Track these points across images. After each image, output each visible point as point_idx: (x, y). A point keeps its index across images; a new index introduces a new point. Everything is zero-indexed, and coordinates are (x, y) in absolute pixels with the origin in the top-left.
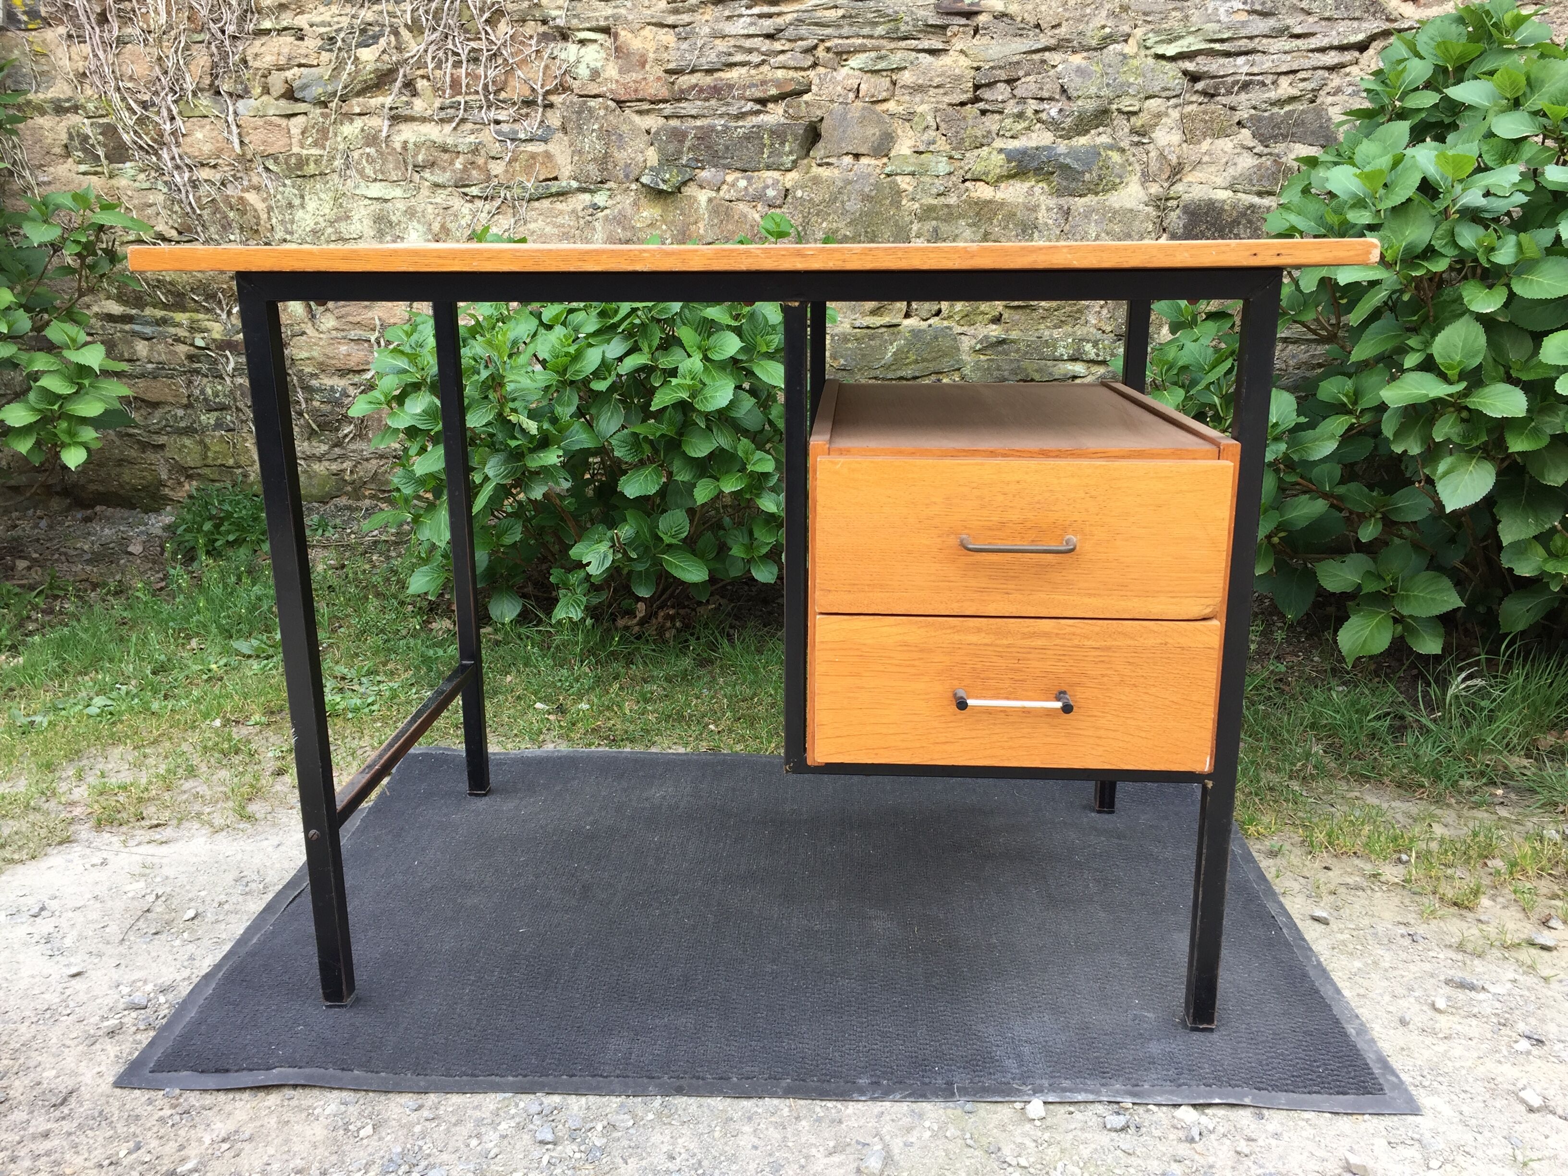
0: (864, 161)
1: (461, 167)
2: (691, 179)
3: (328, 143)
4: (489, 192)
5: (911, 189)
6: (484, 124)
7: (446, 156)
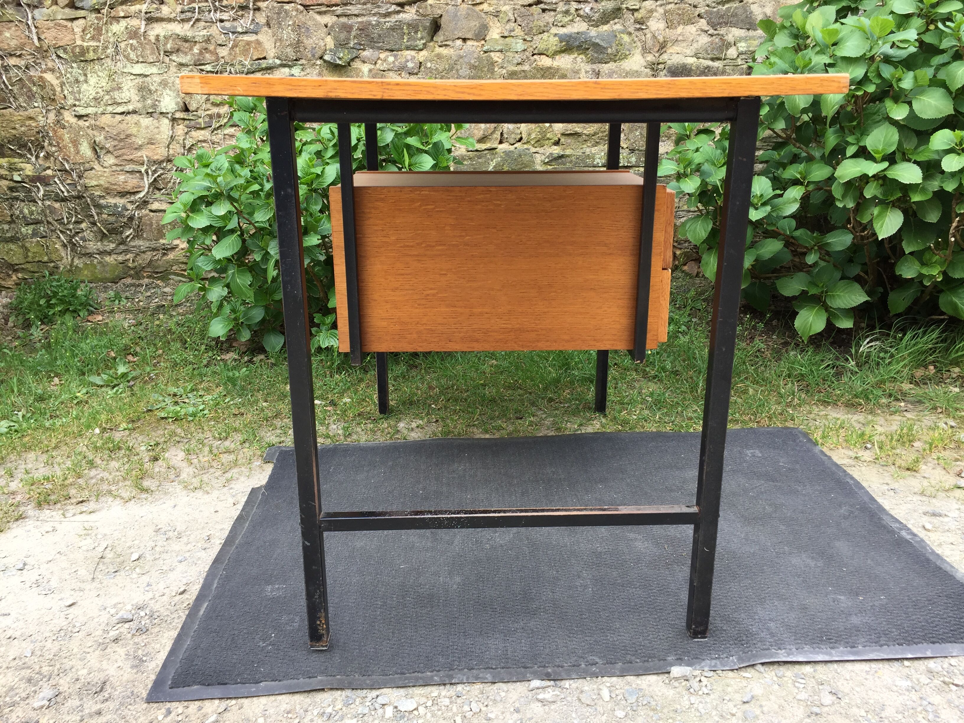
0: (469, 43)
1: (198, 51)
2: (357, 57)
3: (102, 38)
4: (219, 68)
5: (500, 61)
6: (213, 22)
7: (187, 45)
